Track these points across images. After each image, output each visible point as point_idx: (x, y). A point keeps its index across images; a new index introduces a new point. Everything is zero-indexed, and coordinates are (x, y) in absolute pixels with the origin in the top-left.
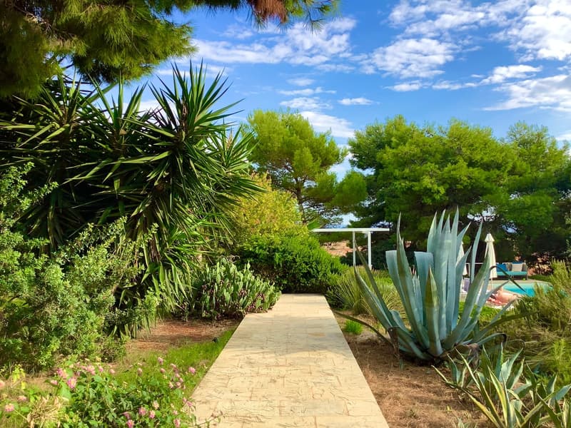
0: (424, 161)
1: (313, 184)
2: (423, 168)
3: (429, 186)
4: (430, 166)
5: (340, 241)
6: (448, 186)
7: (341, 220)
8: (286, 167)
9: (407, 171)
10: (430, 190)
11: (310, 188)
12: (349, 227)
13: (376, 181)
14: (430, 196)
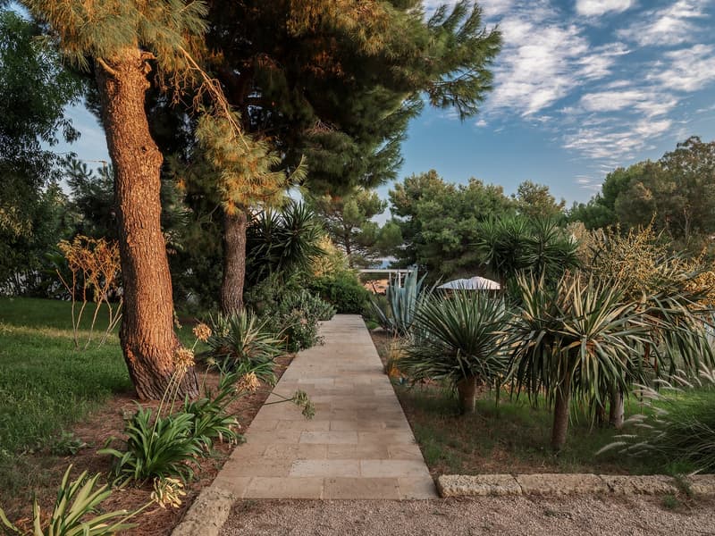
0: (445, 214)
1: (359, 231)
2: (444, 221)
3: (447, 237)
4: (450, 220)
5: (380, 279)
6: (461, 237)
7: (381, 262)
8: (336, 216)
9: (432, 222)
10: (448, 240)
11: (356, 234)
12: (389, 268)
13: (411, 228)
14: (449, 245)
